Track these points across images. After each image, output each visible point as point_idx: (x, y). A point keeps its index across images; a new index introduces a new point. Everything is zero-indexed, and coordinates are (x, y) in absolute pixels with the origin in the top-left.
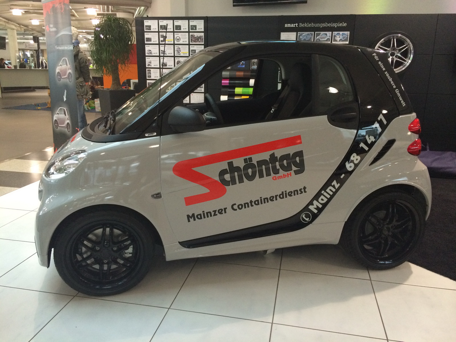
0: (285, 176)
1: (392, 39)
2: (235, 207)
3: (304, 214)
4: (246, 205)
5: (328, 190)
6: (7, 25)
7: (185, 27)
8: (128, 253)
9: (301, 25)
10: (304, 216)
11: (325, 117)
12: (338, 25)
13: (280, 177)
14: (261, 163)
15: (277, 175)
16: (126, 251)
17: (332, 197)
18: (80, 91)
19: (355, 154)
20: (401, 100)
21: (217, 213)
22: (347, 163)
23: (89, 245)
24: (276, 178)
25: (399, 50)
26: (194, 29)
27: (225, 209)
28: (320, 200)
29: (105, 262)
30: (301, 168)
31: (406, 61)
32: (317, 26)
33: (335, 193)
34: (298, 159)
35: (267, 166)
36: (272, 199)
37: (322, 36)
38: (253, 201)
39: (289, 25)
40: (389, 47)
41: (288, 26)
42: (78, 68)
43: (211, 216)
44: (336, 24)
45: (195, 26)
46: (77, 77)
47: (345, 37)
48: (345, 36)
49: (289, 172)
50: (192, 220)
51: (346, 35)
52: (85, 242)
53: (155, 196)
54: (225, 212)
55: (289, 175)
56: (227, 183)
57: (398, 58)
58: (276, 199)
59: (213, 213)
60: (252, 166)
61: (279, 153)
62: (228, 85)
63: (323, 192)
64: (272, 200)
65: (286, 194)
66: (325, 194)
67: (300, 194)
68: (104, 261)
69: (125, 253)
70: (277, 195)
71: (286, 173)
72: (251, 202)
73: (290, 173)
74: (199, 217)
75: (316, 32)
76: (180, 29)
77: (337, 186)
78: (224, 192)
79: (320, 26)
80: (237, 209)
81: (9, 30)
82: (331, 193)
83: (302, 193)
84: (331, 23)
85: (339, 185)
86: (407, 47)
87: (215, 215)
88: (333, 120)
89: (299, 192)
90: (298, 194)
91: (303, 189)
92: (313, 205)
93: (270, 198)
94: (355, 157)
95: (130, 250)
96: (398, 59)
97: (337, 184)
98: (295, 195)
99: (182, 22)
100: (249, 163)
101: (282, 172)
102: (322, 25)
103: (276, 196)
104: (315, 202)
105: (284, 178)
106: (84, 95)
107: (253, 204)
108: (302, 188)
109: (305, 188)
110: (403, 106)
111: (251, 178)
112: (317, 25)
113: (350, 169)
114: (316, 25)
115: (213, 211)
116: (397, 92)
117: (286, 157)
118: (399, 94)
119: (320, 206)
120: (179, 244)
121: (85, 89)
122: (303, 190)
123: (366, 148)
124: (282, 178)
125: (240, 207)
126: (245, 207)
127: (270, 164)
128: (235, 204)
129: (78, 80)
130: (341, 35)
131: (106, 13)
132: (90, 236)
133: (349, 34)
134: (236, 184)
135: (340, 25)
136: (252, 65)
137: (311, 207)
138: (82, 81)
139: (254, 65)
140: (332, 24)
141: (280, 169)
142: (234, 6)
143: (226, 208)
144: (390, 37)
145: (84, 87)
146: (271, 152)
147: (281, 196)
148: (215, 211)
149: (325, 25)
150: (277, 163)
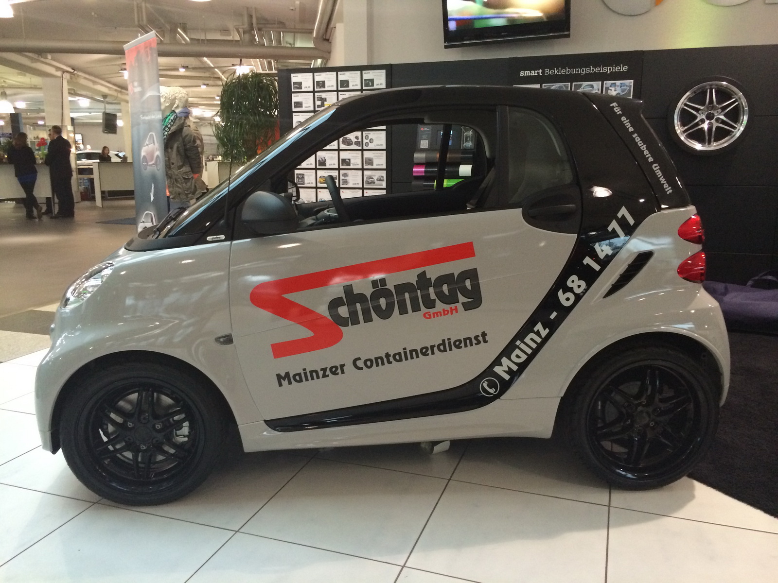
0: (446, 312)
1: (709, 90)
2: (360, 364)
3: (485, 381)
4: (379, 361)
5: (527, 340)
6: (119, 95)
7: (355, 82)
8: (181, 436)
9: (548, 72)
10: (485, 385)
11: (518, 211)
12: (613, 70)
13: (437, 314)
14: (401, 288)
15: (432, 311)
16: (179, 432)
17: (535, 352)
18: (182, 186)
19: (574, 277)
20: (662, 182)
21: (328, 372)
22: (560, 293)
23: (119, 420)
24: (430, 315)
25: (721, 108)
26: (370, 84)
27: (342, 366)
28: (513, 357)
29: (143, 447)
30: (475, 300)
31: (736, 128)
32: (576, 72)
33: (540, 346)
34: (468, 283)
35: (413, 295)
36: (424, 352)
37: (585, 89)
38: (392, 354)
39: (527, 73)
40: (703, 104)
41: (525, 75)
42: (182, 151)
43: (318, 377)
44: (609, 68)
45: (372, 81)
46: (178, 165)
47: (626, 89)
48: (625, 87)
49: (453, 306)
50: (285, 383)
51: (627, 86)
52: (113, 415)
53: (222, 340)
54: (343, 372)
55: (454, 312)
56: (344, 322)
57: (721, 123)
58: (433, 353)
59: (321, 373)
60: (387, 294)
61: (434, 272)
62: (424, 174)
63: (518, 343)
64: (425, 354)
65: (450, 343)
66: (523, 346)
67: (476, 344)
68: (141, 447)
69: (177, 436)
70: (434, 346)
71: (447, 307)
72: (387, 355)
73: (456, 307)
74: (297, 378)
75: (574, 83)
76: (348, 86)
77: (544, 333)
78: (338, 337)
79: (581, 73)
80: (363, 368)
81: (123, 103)
82: (534, 346)
83: (479, 343)
84: (600, 67)
85: (547, 330)
86: (737, 103)
87: (325, 376)
88: (534, 217)
89: (474, 341)
90: (471, 345)
91: (480, 336)
92: (501, 365)
93: (421, 349)
94: (574, 282)
95: (185, 430)
96: (721, 125)
97: (545, 329)
98: (466, 346)
99: (351, 75)
100: (380, 288)
101: (440, 306)
102: (584, 71)
103: (432, 347)
104: (504, 360)
105: (444, 315)
106: (189, 194)
107: (391, 359)
108: (480, 334)
109: (484, 335)
110: (668, 193)
111: (385, 314)
112: (576, 70)
113: (567, 304)
114: (573, 70)
115: (322, 370)
116: (655, 169)
117: (447, 279)
118: (660, 173)
119: (515, 368)
120: (265, 424)
121: (191, 184)
122: (481, 338)
123: (597, 267)
124: (441, 315)
125: (369, 363)
126: (377, 365)
127: (419, 291)
128: (359, 359)
129: (182, 169)
130: (618, 86)
131: (268, 72)
132: (121, 403)
133: (632, 84)
134: (358, 323)
135: (616, 69)
136: (463, 141)
137: (497, 369)
138: (187, 171)
139: (467, 141)
140: (603, 67)
141: (437, 300)
142: (446, 47)
143: (344, 365)
144: (705, 86)
145: (191, 180)
146: (419, 270)
147: (442, 347)
148: (324, 370)
149: (591, 70)
150: (431, 290)
